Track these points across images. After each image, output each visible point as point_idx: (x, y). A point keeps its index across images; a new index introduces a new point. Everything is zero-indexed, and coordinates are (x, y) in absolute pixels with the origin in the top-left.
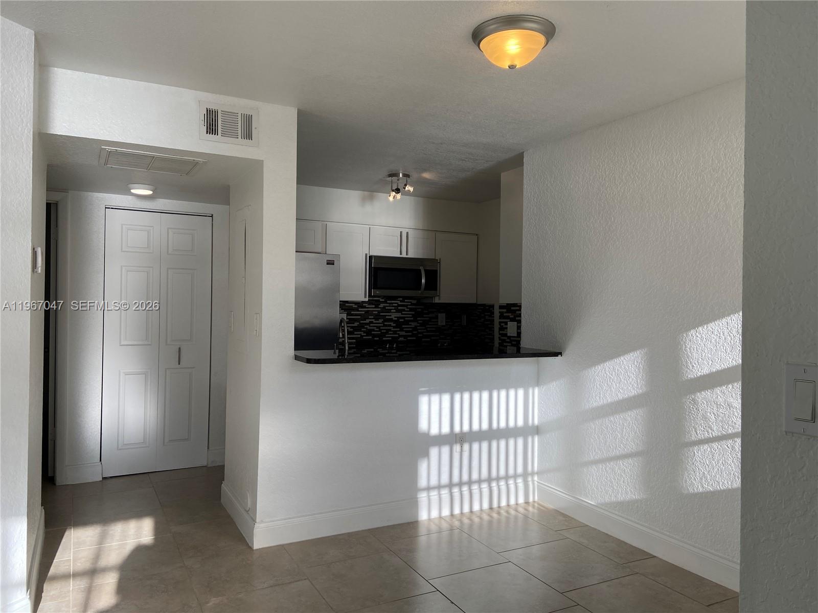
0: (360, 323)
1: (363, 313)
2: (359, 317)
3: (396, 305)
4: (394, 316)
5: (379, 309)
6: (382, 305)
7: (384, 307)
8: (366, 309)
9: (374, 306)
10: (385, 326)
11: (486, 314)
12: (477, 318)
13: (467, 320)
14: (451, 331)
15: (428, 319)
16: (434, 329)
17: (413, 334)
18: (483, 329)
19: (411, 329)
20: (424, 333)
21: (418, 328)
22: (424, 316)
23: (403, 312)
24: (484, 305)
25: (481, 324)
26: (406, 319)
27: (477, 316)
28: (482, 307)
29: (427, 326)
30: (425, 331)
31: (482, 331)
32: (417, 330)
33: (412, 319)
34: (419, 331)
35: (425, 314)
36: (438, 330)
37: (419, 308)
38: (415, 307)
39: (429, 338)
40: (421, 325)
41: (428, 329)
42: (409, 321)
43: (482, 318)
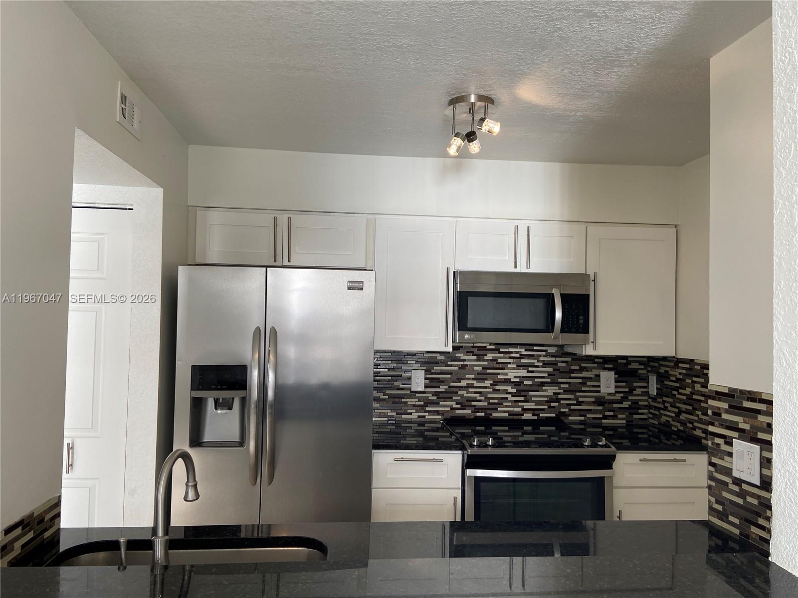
0: (449, 387)
1: (456, 368)
2: (449, 376)
3: (518, 355)
4: (513, 374)
5: (486, 363)
6: (490, 356)
7: (494, 360)
8: (462, 363)
9: (475, 357)
10: (495, 391)
11: (695, 379)
12: (678, 385)
13: (659, 386)
14: (626, 404)
15: (580, 381)
16: (593, 400)
17: (550, 407)
18: (690, 408)
19: (546, 399)
20: (572, 407)
21: (560, 396)
22: (572, 375)
23: (531, 369)
24: (691, 361)
25: (685, 398)
26: (536, 380)
27: (677, 381)
28: (687, 366)
29: (578, 394)
30: (575, 402)
31: (687, 412)
32: (558, 400)
33: (549, 380)
34: (562, 402)
35: (573, 371)
36: (600, 401)
37: (563, 362)
38: (553, 359)
39: (585, 416)
40: (566, 391)
41: (580, 399)
42: (543, 384)
43: (688, 386)
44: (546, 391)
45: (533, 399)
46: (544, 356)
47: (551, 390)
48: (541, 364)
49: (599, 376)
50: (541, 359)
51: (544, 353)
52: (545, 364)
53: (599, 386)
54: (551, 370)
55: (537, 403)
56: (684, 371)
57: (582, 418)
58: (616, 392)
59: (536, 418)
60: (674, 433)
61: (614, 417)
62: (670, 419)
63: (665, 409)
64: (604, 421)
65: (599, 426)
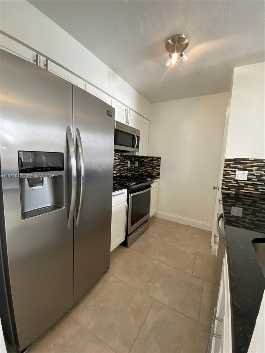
11: (154, 161)
12: (147, 163)
13: (139, 164)
14: (131, 170)
15: (124, 164)
16: (126, 169)
17: (119, 172)
18: (152, 169)
19: (118, 169)
20: (123, 171)
21: (121, 169)
22: (123, 162)
23: (116, 160)
24: (153, 157)
25: (150, 166)
26: (117, 164)
27: (147, 162)
28: (152, 158)
29: (124, 167)
30: (123, 170)
31: (150, 170)
32: (120, 170)
33: (119, 164)
34: (121, 170)
35: (123, 161)
36: (128, 169)
37: (122, 158)
38: (120, 157)
39: (125, 174)
40: (122, 167)
41: (124, 169)
42: (118, 165)
43: (151, 163)
44: (118, 167)
45: (116, 170)
46: (118, 156)
47: (119, 167)
48: (117, 159)
49: (127, 162)
50: (118, 157)
51: (118, 155)
52: (119, 159)
53: (127, 165)
54: (119, 160)
55: (117, 171)
56: (150, 160)
57: (124, 174)
58: (130, 166)
59: (116, 175)
60: (145, 175)
61: (129, 173)
62: (143, 172)
63: (142, 170)
64: (128, 175)
65: (127, 176)
